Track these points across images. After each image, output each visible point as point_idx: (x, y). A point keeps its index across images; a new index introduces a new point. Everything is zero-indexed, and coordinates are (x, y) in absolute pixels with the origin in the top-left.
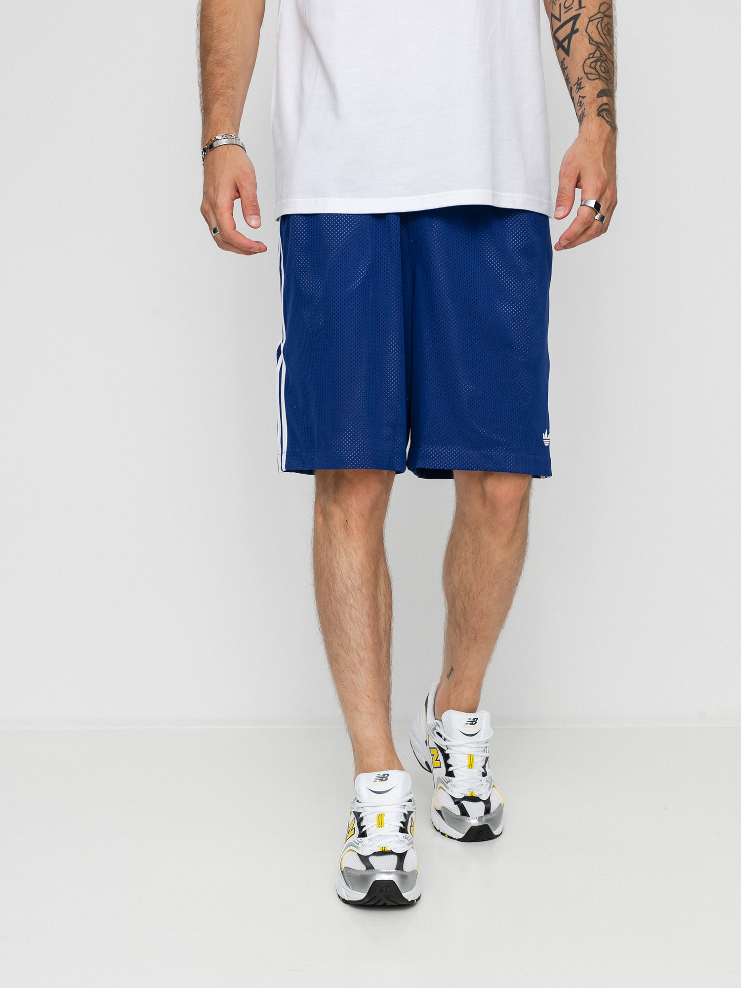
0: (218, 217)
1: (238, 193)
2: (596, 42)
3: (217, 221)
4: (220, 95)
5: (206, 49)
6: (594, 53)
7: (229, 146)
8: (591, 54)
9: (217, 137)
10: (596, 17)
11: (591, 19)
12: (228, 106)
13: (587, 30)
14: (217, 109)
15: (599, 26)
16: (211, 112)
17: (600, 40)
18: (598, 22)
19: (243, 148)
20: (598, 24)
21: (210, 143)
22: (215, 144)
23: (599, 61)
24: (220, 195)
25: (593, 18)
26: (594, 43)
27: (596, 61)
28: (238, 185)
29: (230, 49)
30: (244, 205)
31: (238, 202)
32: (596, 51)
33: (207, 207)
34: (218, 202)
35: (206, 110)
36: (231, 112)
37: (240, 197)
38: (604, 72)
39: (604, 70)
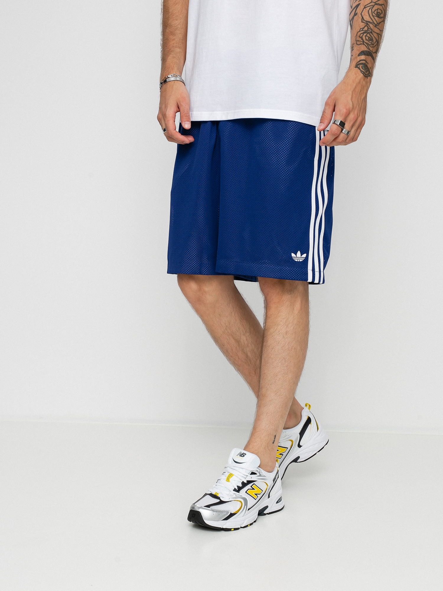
0: (166, 122)
1: (178, 109)
2: (366, 21)
3: (166, 124)
4: (172, 51)
5: (166, 24)
6: (363, 28)
7: (175, 81)
8: (362, 28)
9: (169, 76)
10: (369, 5)
11: (365, 7)
12: (176, 58)
13: (362, 14)
14: (170, 59)
15: (370, 11)
16: (166, 61)
17: (370, 20)
18: (370, 8)
19: (183, 82)
20: (369, 10)
21: (165, 79)
22: (167, 80)
23: (365, 33)
24: (168, 110)
25: (366, 6)
26: (365, 22)
27: (364, 33)
28: (179, 104)
29: (178, 24)
30: (181, 115)
31: (178, 114)
32: (365, 26)
33: (161, 116)
34: (167, 113)
35: (164, 60)
36: (177, 62)
37: (179, 111)
38: (368, 40)
39: (369, 38)
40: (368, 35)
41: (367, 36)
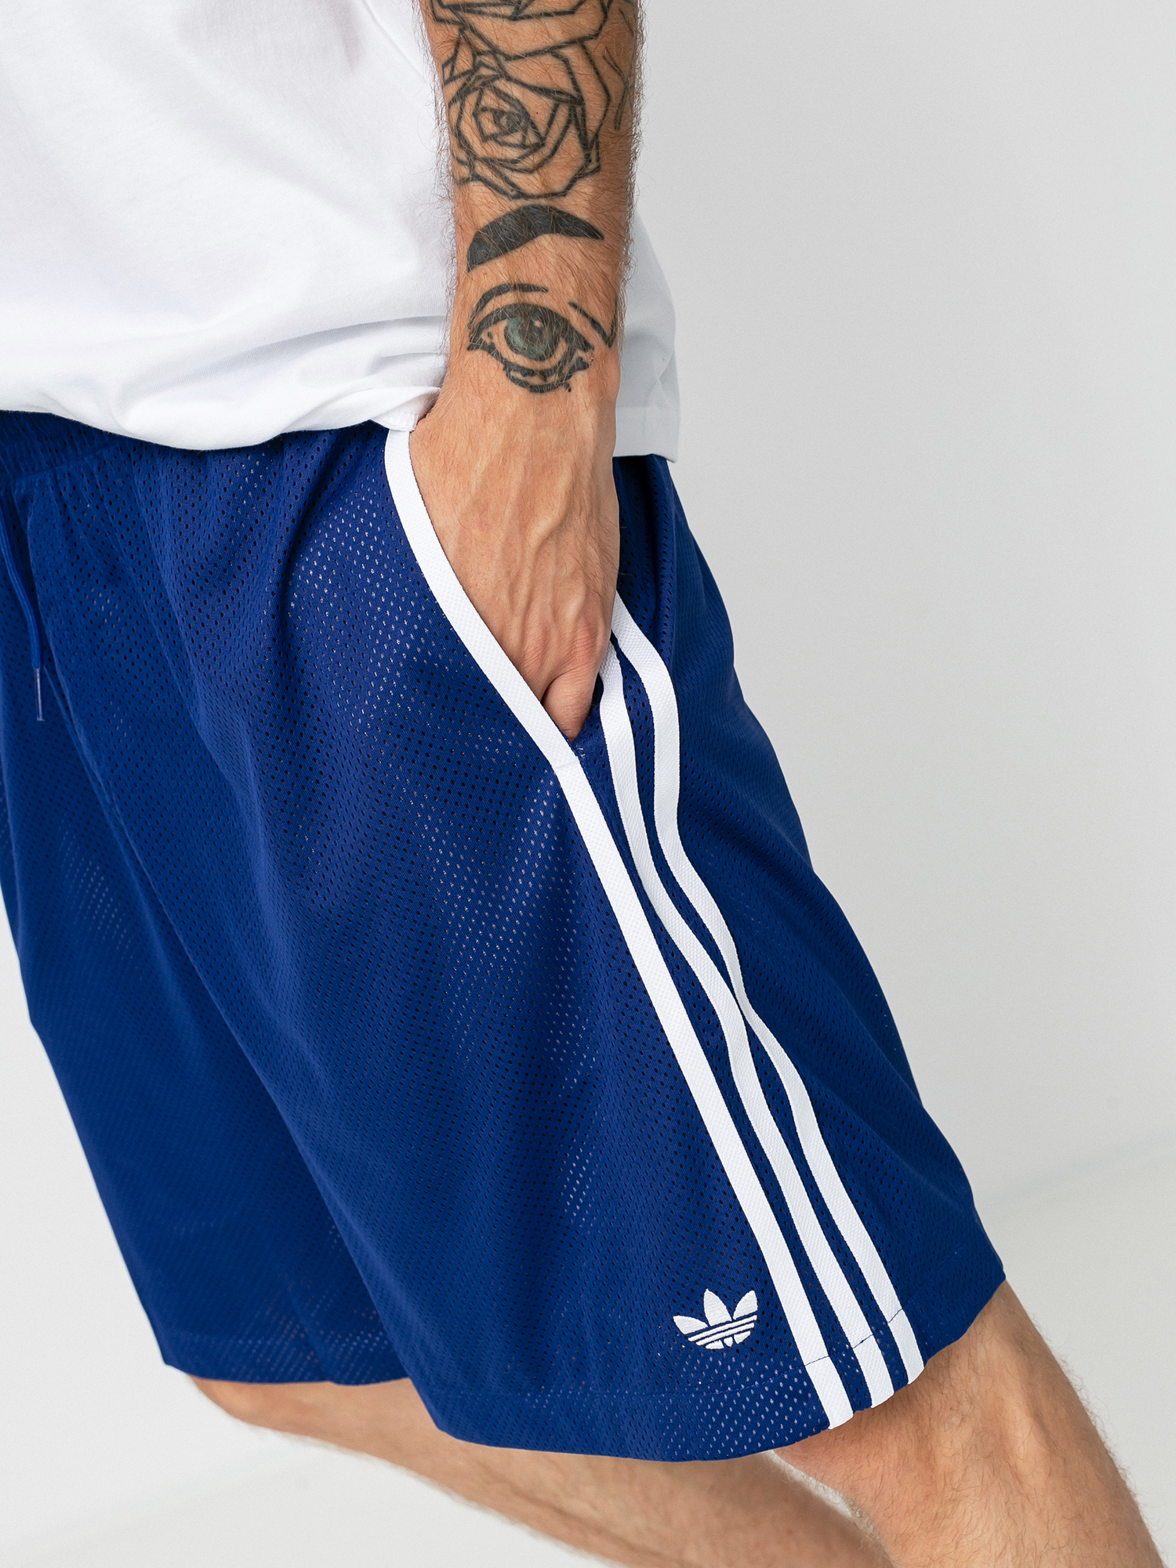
38: (494, 137)
39: (496, 122)
40: (489, 100)
41: (484, 109)
